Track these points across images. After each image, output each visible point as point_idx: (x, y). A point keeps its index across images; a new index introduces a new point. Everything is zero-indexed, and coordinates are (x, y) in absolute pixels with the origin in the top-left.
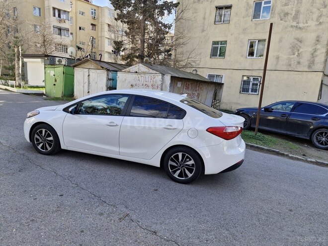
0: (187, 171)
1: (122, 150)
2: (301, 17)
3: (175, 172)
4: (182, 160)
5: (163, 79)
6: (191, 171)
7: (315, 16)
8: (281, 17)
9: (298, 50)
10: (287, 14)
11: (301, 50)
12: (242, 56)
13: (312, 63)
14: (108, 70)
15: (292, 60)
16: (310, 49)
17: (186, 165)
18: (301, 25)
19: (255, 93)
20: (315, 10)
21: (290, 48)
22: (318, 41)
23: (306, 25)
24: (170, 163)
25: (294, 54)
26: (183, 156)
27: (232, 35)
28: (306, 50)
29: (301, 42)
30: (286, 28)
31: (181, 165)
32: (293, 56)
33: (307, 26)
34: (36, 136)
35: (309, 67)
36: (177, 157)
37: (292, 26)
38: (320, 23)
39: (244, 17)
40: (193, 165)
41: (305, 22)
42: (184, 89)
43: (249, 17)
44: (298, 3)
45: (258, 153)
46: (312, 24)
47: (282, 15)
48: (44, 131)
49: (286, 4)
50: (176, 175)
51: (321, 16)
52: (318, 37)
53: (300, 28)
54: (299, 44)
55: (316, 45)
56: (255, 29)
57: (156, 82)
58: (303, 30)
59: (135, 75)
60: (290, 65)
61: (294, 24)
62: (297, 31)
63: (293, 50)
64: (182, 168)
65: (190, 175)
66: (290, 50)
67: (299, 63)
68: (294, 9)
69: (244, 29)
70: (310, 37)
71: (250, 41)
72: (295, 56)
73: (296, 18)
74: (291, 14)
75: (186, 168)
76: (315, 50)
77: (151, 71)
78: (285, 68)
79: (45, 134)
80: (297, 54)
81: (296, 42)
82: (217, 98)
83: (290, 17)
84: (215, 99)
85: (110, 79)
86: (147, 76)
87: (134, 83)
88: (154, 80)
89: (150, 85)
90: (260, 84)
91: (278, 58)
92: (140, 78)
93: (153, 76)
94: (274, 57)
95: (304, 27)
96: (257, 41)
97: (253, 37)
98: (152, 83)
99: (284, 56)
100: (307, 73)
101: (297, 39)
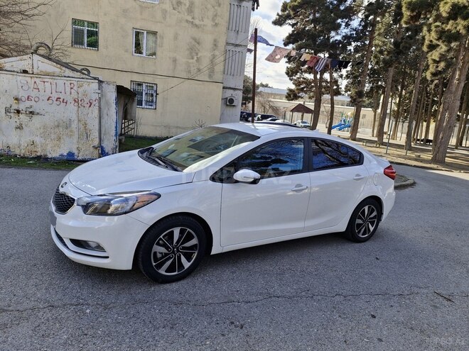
2: (197, 11)
5: (100, 89)
7: (210, 14)
8: (173, 5)
9: (197, 54)
10: (179, 3)
11: (200, 55)
12: (126, 51)
13: (212, 72)
15: (191, 65)
16: (209, 55)
18: (197, 22)
20: (209, 6)
21: (188, 49)
22: (215, 45)
23: (201, 23)
25: (193, 59)
27: (105, 15)
28: (205, 54)
29: (198, 43)
30: (181, 21)
32: (191, 61)
33: (204, 25)
35: (210, 76)
37: (187, 21)
38: (216, 25)
41: (201, 18)
46: (208, 22)
47: (174, 2)
51: (216, 16)
52: (215, 41)
53: (196, 26)
54: (197, 45)
55: (214, 50)
56: (141, 14)
57: (85, 95)
58: (200, 29)
59: (22, 78)
60: (189, 72)
61: (189, 18)
62: (193, 29)
63: (191, 53)
66: (187, 52)
67: (199, 70)
69: (125, 11)
70: (207, 39)
71: (135, 30)
73: (190, 10)
74: (185, 5)
78: (184, 75)
80: (195, 58)
81: (193, 43)
82: (129, 117)
83: (183, 8)
86: (60, 82)
87: (22, 95)
88: (80, 90)
89: (70, 99)
90: (157, 94)
91: (175, 61)
92: (41, 86)
93: (75, 83)
94: (170, 58)
95: (201, 25)
96: (145, 32)
97: (139, 25)
98: (74, 95)
99: (182, 59)
100: (208, 83)
101: (195, 39)
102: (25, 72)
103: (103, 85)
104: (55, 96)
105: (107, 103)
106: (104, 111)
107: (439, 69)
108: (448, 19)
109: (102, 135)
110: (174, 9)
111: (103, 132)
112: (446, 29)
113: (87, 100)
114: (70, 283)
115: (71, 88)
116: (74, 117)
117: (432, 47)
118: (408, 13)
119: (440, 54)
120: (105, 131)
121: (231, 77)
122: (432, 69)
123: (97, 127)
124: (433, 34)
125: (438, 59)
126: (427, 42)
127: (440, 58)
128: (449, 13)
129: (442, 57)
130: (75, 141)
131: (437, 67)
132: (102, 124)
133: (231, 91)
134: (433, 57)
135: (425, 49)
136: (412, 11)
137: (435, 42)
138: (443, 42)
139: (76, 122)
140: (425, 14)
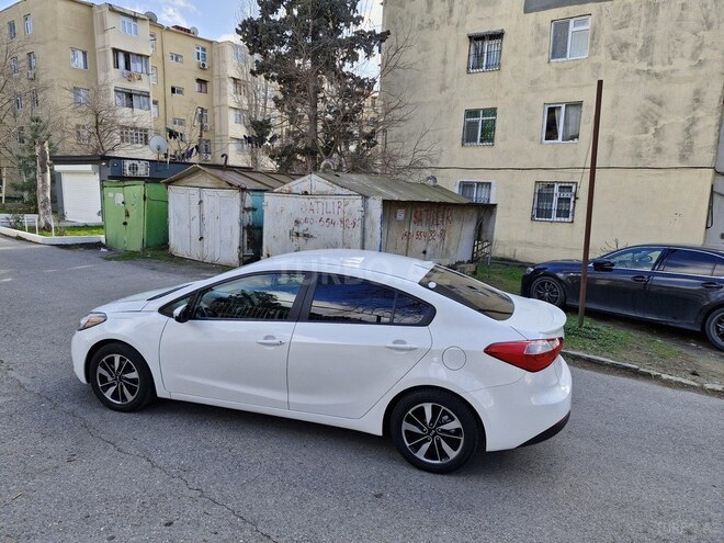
0: (445, 446)
1: (295, 398)
2: (658, 51)
3: (417, 447)
4: (432, 421)
5: (365, 206)
6: (454, 445)
7: (688, 48)
8: (612, 53)
9: (656, 123)
10: (625, 46)
11: (661, 123)
12: (532, 139)
13: (687, 149)
14: (243, 190)
15: (644, 144)
16: (682, 120)
17: (443, 431)
18: (658, 68)
19: (566, 220)
20: (686, 35)
21: (638, 118)
22: (697, 100)
23: (668, 67)
24: (406, 426)
25: (646, 132)
26: (435, 410)
27: (507, 94)
28: (673, 122)
29: (660, 104)
30: (626, 75)
31: (430, 431)
32: (646, 136)
33: (672, 71)
34: (100, 370)
35: (683, 158)
36: (420, 413)
37: (638, 72)
38: (701, 63)
39: (530, 56)
40: (458, 430)
41: (666, 61)
42: (412, 223)
43: (543, 54)
44: (647, 22)
45: (592, 373)
46: (682, 65)
47: (615, 47)
48: (117, 358)
49: (623, 25)
50: (420, 455)
51: (700, 48)
52: (697, 92)
53: (656, 75)
54: (656, 108)
55: (694, 109)
56: (558, 81)
57: (350, 214)
58: (664, 79)
59: (303, 200)
60: (639, 156)
61: (643, 66)
62: (649, 83)
63: (643, 123)
64: (433, 437)
65: (453, 454)
66: (637, 123)
67: (659, 150)
68: (641, 35)
69: (534, 82)
70: (681, 93)
71: (547, 107)
72: (650, 135)
73: (645, 53)
74: (636, 46)
75: (443, 437)
76: (694, 122)
77: (339, 190)
78: (628, 162)
79: (121, 365)
80: (652, 130)
81: (649, 104)
82: (483, 237)
83: (632, 52)
84: (479, 239)
85: (248, 210)
86: (330, 200)
87: (301, 217)
88: (346, 209)
89: (337, 220)
90: (576, 198)
91: (611, 140)
92: (315, 206)
93: (342, 201)
94: (603, 138)
95: (665, 72)
96: (563, 106)
97: (554, 97)
98: (341, 215)
99: (626, 136)
100: (677, 171)
101: (652, 99)
102: (306, 193)
104: (325, 217)
105: (372, 223)
106: (368, 232)
110: (614, 58)
113: (351, 221)
115: (339, 208)
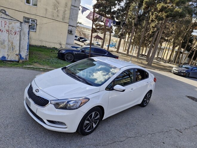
9: (57, 8)
11: (59, 9)
13: (64, 18)
15: (54, 13)
16: (63, 9)
21: (53, 5)
22: (66, 5)
25: (55, 10)
28: (61, 9)
29: (58, 3)
32: (54, 11)
52: (66, 3)
54: (58, 4)
55: (65, 8)
60: (53, 16)
63: (54, 7)
66: (53, 7)
67: (58, 16)
70: (63, 2)
76: (65, 11)
78: (50, 17)
80: (57, 10)
81: (56, 3)
88: (10, 26)
89: (4, 30)
91: (46, 10)
93: (8, 22)
94: (44, 8)
98: (7, 28)
99: (50, 9)
100: (62, 22)
101: (57, 1)
103: (23, 24)
105: (24, 34)
106: (22, 37)
107: (155, 30)
108: (160, 11)
109: (21, 49)
111: (21, 47)
112: (159, 15)
113: (13, 31)
114: (46, 139)
115: (5, 24)
116: (6, 39)
117: (152, 21)
118: (145, 6)
119: (155, 25)
120: (22, 47)
121: (72, 20)
122: (152, 30)
123: (18, 45)
124: (154, 16)
125: (154, 26)
126: (151, 19)
127: (155, 26)
128: (160, 9)
129: (156, 26)
130: (6, 51)
131: (154, 29)
132: (21, 44)
133: (71, 27)
134: (152, 25)
135: (150, 21)
136: (147, 5)
137: (154, 19)
138: (157, 20)
139: (7, 41)
140: (151, 7)
